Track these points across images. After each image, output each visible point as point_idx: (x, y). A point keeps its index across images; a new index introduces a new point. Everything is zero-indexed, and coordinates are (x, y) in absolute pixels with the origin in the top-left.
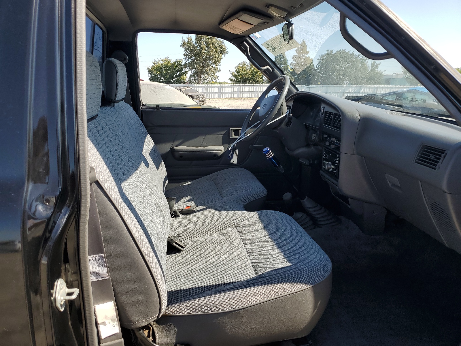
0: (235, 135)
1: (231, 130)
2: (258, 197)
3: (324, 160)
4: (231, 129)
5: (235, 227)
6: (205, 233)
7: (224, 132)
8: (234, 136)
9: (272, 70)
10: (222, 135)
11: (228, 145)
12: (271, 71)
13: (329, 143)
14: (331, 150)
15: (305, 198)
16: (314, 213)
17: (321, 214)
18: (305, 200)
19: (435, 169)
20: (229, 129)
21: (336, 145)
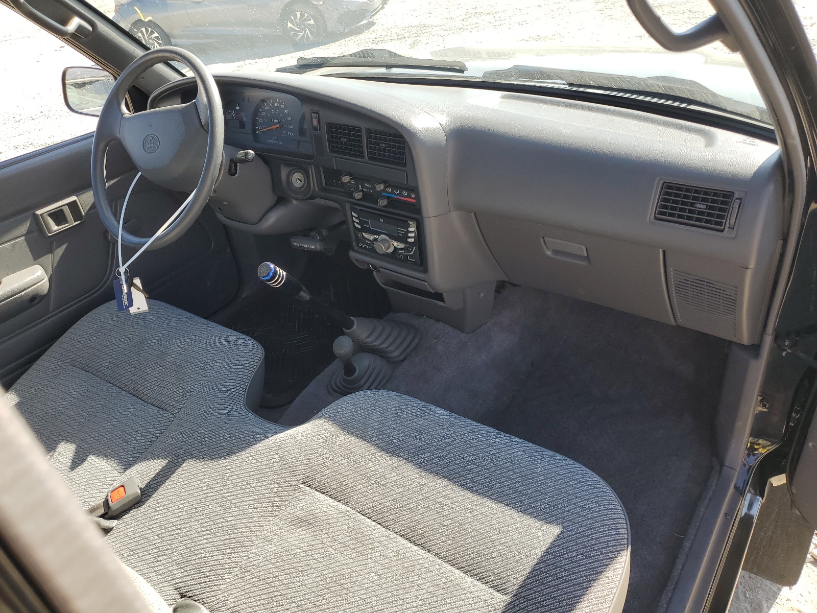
0: (58, 224)
1: (41, 215)
2: (254, 367)
3: (361, 230)
4: (39, 212)
5: (302, 486)
6: (245, 544)
7: (24, 228)
8: (55, 228)
9: (90, 28)
10: (23, 238)
11: (50, 255)
12: (89, 31)
13: (361, 193)
14: (380, 210)
15: (353, 322)
16: (384, 346)
17: (395, 339)
18: (355, 327)
19: (722, 231)
20: (35, 216)
21: (388, 198)
